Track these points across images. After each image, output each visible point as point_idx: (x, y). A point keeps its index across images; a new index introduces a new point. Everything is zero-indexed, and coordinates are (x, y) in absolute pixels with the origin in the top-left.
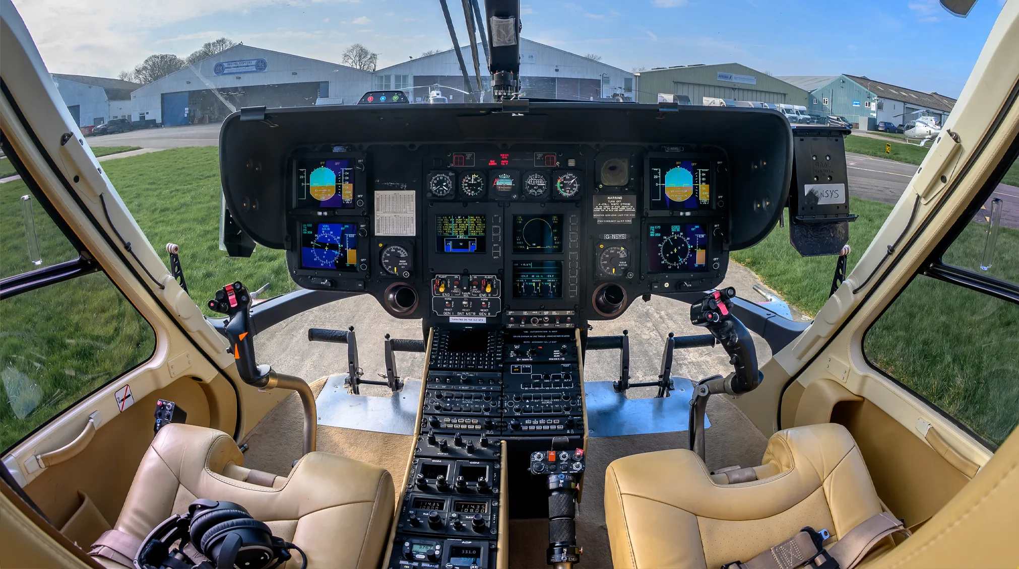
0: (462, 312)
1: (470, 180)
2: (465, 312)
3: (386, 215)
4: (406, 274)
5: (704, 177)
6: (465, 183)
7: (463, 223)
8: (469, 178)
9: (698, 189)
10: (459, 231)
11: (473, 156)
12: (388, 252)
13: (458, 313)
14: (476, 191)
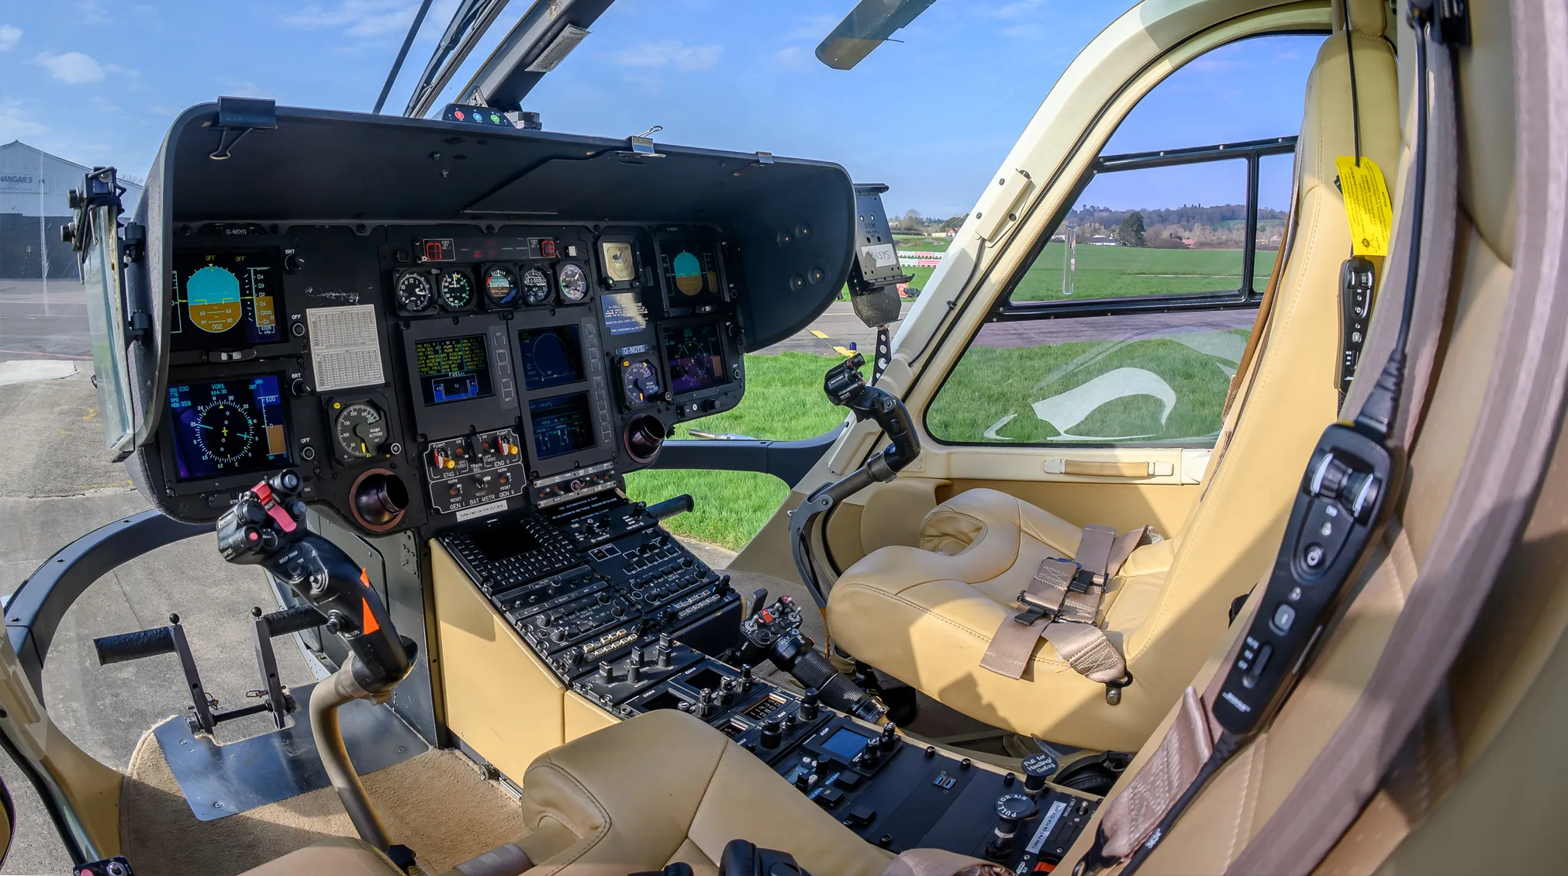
0: (476, 498)
1: (450, 283)
2: (480, 497)
3: (331, 351)
4: (396, 449)
6: (445, 287)
7: (454, 351)
8: (449, 280)
10: (450, 365)
11: (450, 245)
12: (345, 419)
13: (471, 501)
14: (460, 299)
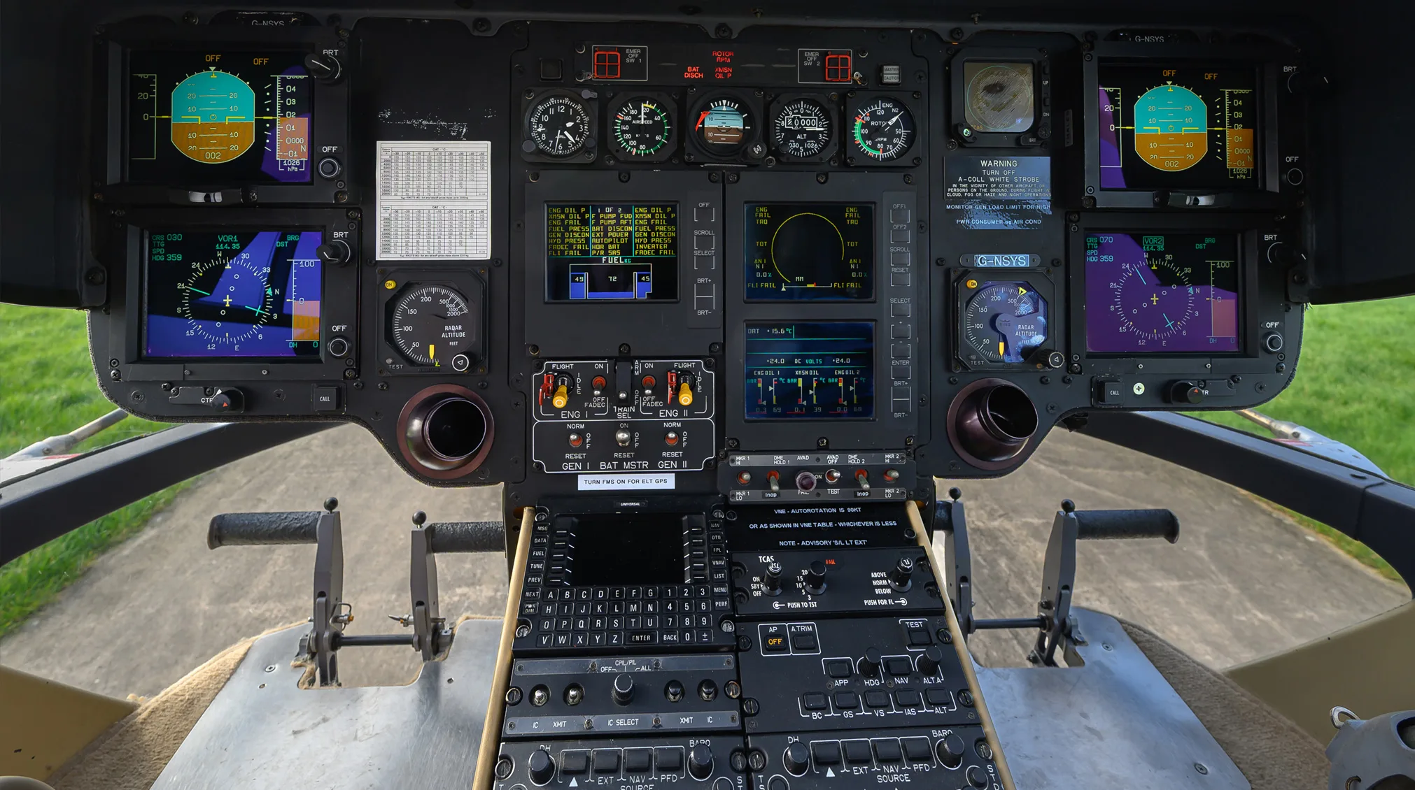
0: (612, 459)
1: (635, 117)
2: (621, 461)
3: (408, 205)
4: (460, 362)
5: (1238, 109)
6: (624, 123)
7: (618, 224)
8: (634, 112)
9: (1223, 139)
10: (606, 245)
11: (642, 55)
12: (411, 305)
13: (602, 464)
14: (651, 143)
